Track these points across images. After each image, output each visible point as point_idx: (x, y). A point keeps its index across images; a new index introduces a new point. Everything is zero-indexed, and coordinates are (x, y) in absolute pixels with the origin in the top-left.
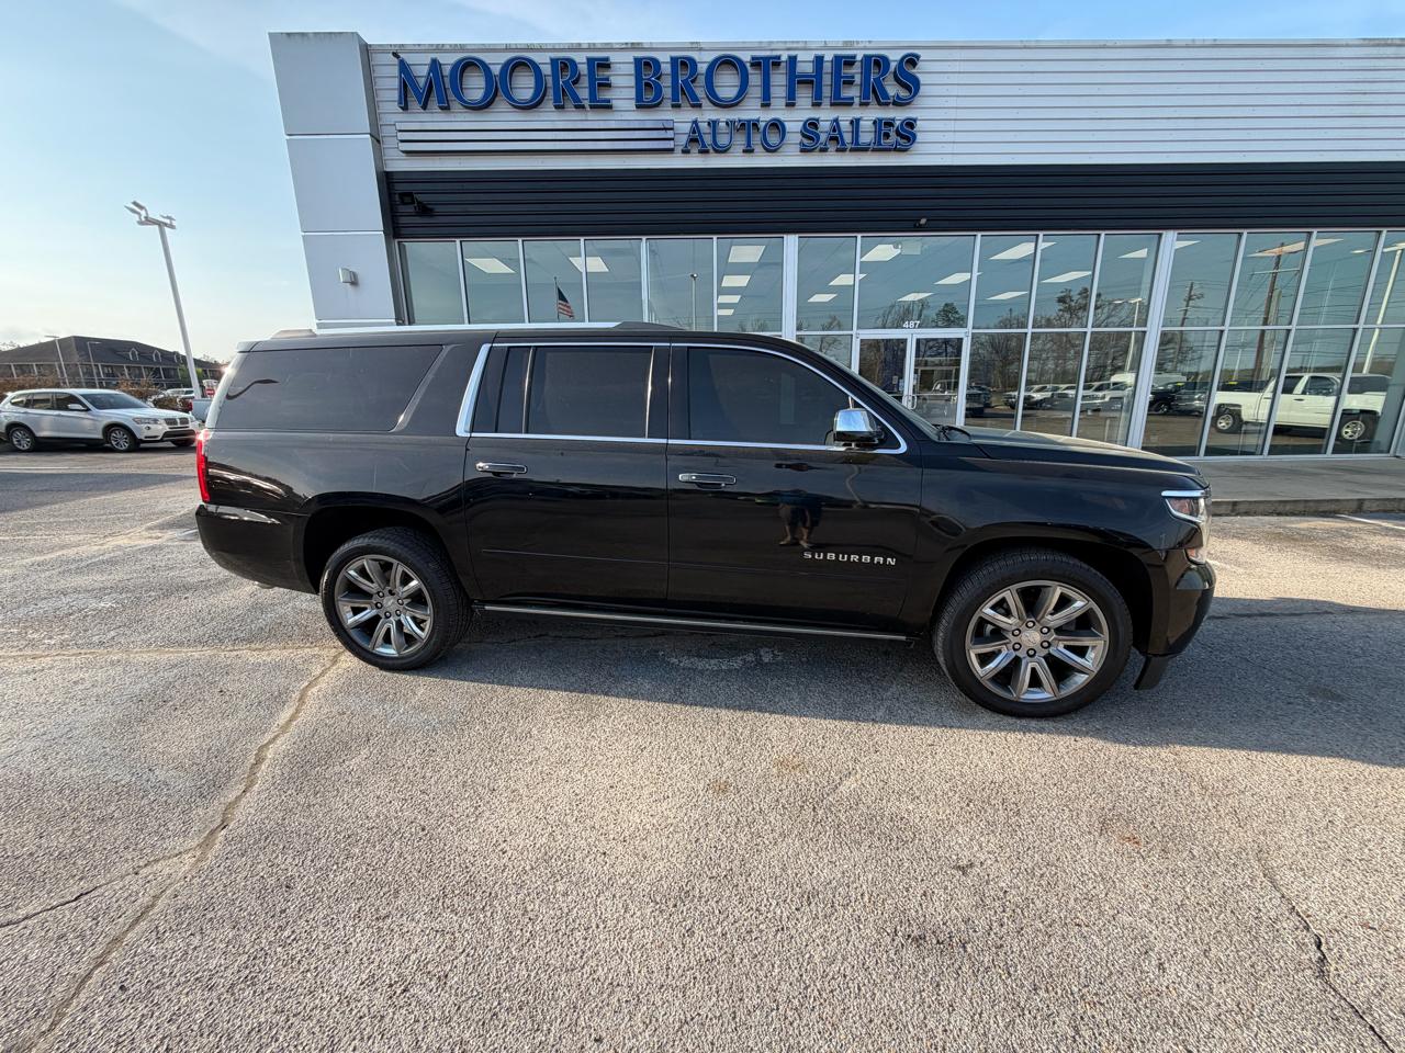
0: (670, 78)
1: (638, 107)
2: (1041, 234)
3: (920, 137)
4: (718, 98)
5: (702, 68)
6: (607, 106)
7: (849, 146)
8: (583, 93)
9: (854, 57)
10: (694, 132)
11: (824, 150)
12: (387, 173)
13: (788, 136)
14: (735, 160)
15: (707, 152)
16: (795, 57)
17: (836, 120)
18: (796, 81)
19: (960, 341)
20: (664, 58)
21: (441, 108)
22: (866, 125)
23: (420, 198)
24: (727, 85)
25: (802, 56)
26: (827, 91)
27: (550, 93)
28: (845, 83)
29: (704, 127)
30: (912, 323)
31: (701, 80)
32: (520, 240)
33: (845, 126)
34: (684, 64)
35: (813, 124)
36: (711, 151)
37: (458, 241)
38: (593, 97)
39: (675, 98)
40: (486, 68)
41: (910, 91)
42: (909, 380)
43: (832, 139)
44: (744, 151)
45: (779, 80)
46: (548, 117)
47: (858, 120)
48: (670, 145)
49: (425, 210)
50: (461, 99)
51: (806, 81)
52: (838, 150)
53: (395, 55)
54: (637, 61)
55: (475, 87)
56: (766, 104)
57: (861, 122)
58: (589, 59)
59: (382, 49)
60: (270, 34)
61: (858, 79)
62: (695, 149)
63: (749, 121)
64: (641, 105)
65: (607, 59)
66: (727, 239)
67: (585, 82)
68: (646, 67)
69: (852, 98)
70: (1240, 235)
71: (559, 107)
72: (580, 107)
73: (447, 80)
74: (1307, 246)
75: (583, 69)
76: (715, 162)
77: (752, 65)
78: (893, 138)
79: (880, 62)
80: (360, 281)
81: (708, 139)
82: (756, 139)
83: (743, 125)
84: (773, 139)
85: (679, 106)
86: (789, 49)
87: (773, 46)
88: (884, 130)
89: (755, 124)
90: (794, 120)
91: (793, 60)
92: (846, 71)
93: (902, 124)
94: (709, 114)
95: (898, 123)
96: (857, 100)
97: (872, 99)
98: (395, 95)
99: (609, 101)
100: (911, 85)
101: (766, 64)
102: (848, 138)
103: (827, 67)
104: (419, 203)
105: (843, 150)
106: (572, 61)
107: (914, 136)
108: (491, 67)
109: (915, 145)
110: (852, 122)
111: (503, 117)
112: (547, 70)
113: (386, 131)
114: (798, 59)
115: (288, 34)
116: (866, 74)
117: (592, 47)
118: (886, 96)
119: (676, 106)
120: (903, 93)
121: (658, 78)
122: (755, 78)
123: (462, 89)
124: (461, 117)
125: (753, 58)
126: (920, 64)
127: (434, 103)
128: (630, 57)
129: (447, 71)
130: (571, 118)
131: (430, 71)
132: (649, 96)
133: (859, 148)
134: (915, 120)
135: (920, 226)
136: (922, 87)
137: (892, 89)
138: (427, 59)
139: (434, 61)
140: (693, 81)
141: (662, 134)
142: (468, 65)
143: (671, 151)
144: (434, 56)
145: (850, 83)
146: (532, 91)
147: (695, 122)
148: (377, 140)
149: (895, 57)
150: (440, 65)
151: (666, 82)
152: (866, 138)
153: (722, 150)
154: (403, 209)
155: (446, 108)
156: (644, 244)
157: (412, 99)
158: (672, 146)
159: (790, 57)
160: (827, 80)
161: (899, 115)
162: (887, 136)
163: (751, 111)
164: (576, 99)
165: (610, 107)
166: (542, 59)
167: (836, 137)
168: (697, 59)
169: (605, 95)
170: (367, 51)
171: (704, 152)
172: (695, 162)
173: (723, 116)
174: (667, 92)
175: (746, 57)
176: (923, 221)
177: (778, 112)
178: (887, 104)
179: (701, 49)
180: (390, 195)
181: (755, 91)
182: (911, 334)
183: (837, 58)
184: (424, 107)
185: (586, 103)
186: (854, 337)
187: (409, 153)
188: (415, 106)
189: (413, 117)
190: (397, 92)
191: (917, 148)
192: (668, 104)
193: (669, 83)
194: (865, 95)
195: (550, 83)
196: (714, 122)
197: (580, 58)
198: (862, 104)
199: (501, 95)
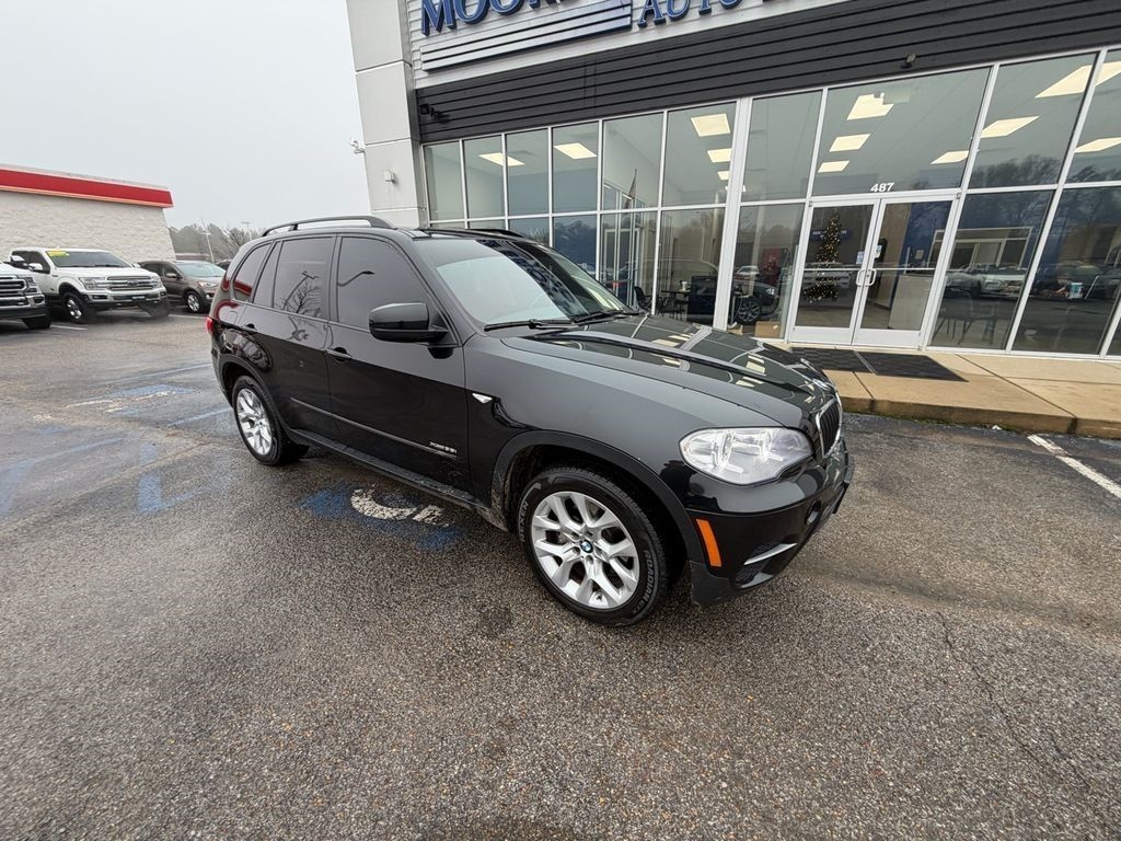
2: (1102, 50)
10: (650, 4)
12: (417, 90)
14: (692, 25)
15: (664, 21)
19: (947, 205)
23: (436, 108)
30: (883, 186)
32: (506, 134)
36: (667, 20)
37: (460, 140)
42: (870, 252)
44: (702, 13)
46: (527, 17)
48: (626, 22)
62: (650, 22)
66: (679, 112)
76: (671, 31)
80: (398, 179)
81: (664, 9)
104: (435, 112)
111: (493, 25)
113: (414, 56)
124: (464, 32)
130: (545, 13)
135: (909, 65)
141: (620, 12)
143: (628, 28)
148: (409, 66)
154: (425, 118)
156: (601, 127)
158: (629, 23)
171: (660, 23)
172: (653, 35)
176: (911, 59)
182: (879, 199)
186: (807, 206)
187: (430, 71)
188: (433, 31)
189: (432, 41)
190: (420, 22)
199: (492, 7)
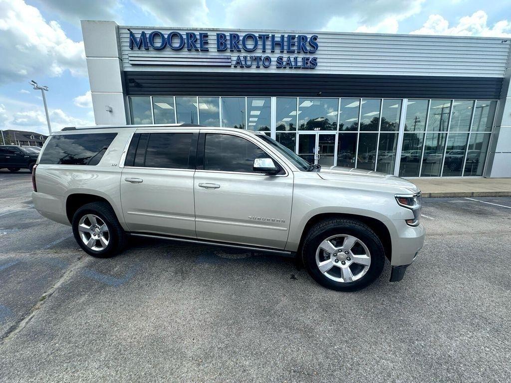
1: (218, 51)
2: (362, 98)
4: (246, 47)
5: (241, 38)
7: (294, 67)
8: (198, 46)
9: (295, 36)
10: (238, 60)
11: (285, 68)
13: (272, 62)
14: (253, 70)
15: (243, 67)
16: (274, 35)
17: (289, 57)
18: (275, 44)
19: (334, 136)
20: (227, 34)
22: (299, 59)
23: (137, 81)
24: (250, 45)
25: (276, 35)
27: (186, 46)
29: (242, 58)
30: (317, 129)
31: (241, 42)
32: (174, 97)
33: (292, 59)
34: (234, 37)
35: (280, 59)
36: (245, 66)
37: (151, 97)
38: (201, 47)
39: (231, 48)
40: (162, 35)
41: (314, 48)
42: (317, 149)
44: (257, 67)
45: (269, 43)
46: (185, 53)
47: (297, 58)
48: (230, 64)
50: (152, 45)
51: (278, 44)
52: (290, 68)
53: (128, 30)
54: (218, 35)
55: (158, 43)
56: (264, 52)
58: (200, 33)
59: (124, 28)
60: (81, 21)
61: (296, 44)
62: (239, 67)
63: (258, 57)
65: (207, 34)
66: (251, 98)
67: (199, 41)
68: (221, 37)
69: (295, 50)
70: (429, 100)
71: (189, 50)
72: (197, 50)
73: (148, 39)
74: (451, 104)
75: (198, 37)
76: (246, 71)
77: (259, 37)
78: (309, 64)
79: (303, 38)
80: (113, 110)
81: (243, 63)
82: (261, 63)
83: (256, 58)
84: (267, 63)
85: (233, 51)
86: (272, 33)
87: (267, 31)
88: (306, 61)
89: (260, 58)
90: (274, 59)
91: (273, 37)
92: (292, 41)
94: (243, 54)
95: (311, 59)
97: (301, 51)
99: (207, 48)
100: (315, 46)
101: (264, 38)
102: (293, 64)
103: (286, 39)
104: (137, 83)
105: (292, 68)
106: (194, 34)
107: (317, 64)
108: (164, 35)
110: (294, 58)
111: (168, 53)
112: (185, 37)
113: (124, 57)
115: (88, 21)
116: (299, 42)
117: (201, 30)
118: (306, 49)
119: (232, 51)
120: (312, 49)
121: (226, 41)
122: (260, 43)
123: (153, 42)
124: (152, 52)
126: (318, 39)
127: (143, 48)
128: (215, 33)
129: (148, 36)
130: (194, 54)
131: (142, 36)
132: (222, 47)
133: (297, 68)
134: (317, 58)
135: (319, 95)
136: (319, 47)
137: (308, 48)
138: (141, 32)
139: (143, 32)
140: (238, 42)
141: (227, 61)
142: (156, 34)
143: (230, 66)
145: (293, 45)
146: (179, 44)
147: (239, 56)
148: (121, 60)
149: (309, 36)
150: (145, 34)
151: (228, 42)
152: (299, 64)
153: (249, 67)
154: (130, 85)
155: (147, 49)
156: (220, 99)
157: (135, 45)
159: (272, 35)
160: (285, 44)
161: (311, 57)
162: (307, 63)
163: (258, 53)
164: (195, 47)
165: (208, 51)
166: (183, 33)
167: (289, 63)
168: (239, 35)
169: (206, 46)
170: (118, 28)
171: (242, 67)
172: (239, 70)
173: (249, 55)
174: (229, 46)
175: (257, 35)
177: (268, 54)
178: (307, 53)
179: (241, 32)
180: (126, 80)
181: (260, 47)
182: (317, 132)
183: (289, 36)
184: (139, 48)
185: (199, 49)
186: (297, 133)
187: (133, 65)
188: (136, 48)
189: (135, 52)
190: (128, 43)
191: (317, 68)
192: (229, 50)
193: (229, 43)
194: (299, 49)
195: (186, 42)
196: (246, 57)
197: (197, 33)
198: (298, 52)
199: (168, 45)
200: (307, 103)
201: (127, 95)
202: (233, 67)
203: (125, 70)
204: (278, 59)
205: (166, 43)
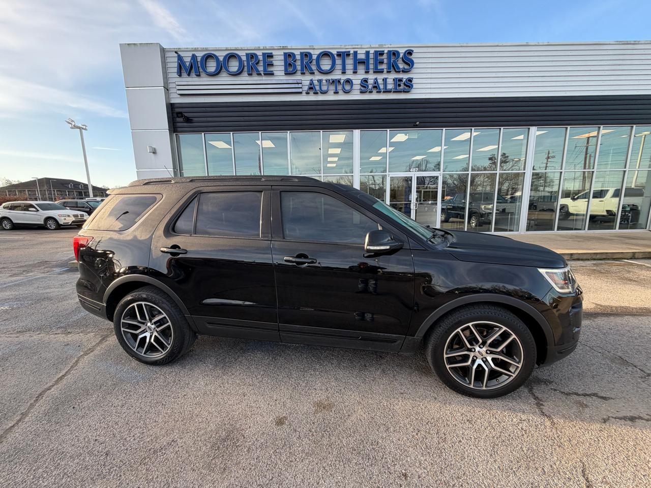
0: (300, 61)
1: (286, 74)
2: (473, 128)
3: (414, 86)
4: (321, 70)
5: (314, 57)
6: (272, 74)
7: (382, 90)
8: (261, 68)
9: (383, 51)
10: (311, 85)
11: (371, 92)
12: (171, 104)
13: (354, 86)
14: (330, 97)
15: (317, 93)
17: (376, 79)
18: (358, 62)
19: (437, 178)
20: (297, 53)
21: (197, 75)
22: (390, 81)
23: (186, 115)
24: (326, 64)
26: (371, 66)
27: (246, 69)
28: (379, 62)
29: (316, 83)
30: (414, 169)
31: (314, 62)
32: (231, 133)
33: (380, 81)
34: (306, 55)
35: (366, 81)
36: (319, 93)
37: (203, 133)
38: (265, 70)
39: (302, 70)
40: (217, 58)
41: (409, 65)
42: (414, 196)
43: (375, 87)
44: (334, 93)
45: (350, 62)
46: (245, 78)
47: (386, 79)
48: (300, 90)
49: (188, 120)
50: (205, 71)
51: (362, 62)
52: (377, 92)
53: (176, 52)
54: (285, 54)
55: (212, 66)
56: (344, 73)
57: (388, 80)
58: (263, 53)
59: (170, 51)
60: (120, 44)
61: (385, 61)
62: (311, 92)
63: (336, 80)
64: (287, 73)
65: (271, 53)
66: (327, 133)
67: (261, 63)
68: (289, 57)
69: (383, 69)
70: (567, 128)
71: (250, 75)
72: (259, 74)
74: (598, 133)
75: (261, 58)
76: (321, 98)
77: (337, 55)
78: (402, 87)
79: (395, 54)
80: (157, 152)
81: (317, 88)
82: (340, 88)
83: (333, 81)
84: (347, 87)
86: (354, 48)
87: (347, 47)
88: (398, 83)
89: (339, 81)
90: (357, 80)
92: (380, 58)
93: (406, 80)
94: (317, 77)
95: (404, 80)
96: (385, 70)
97: (392, 69)
98: (176, 70)
99: (272, 71)
100: (409, 63)
101: (343, 55)
102: (382, 87)
103: (371, 56)
104: (185, 117)
105: (380, 92)
106: (255, 55)
107: (412, 86)
108: (219, 57)
109: (412, 89)
110: (383, 80)
111: (224, 79)
112: (244, 58)
113: (171, 86)
114: (358, 52)
115: (129, 44)
116: (389, 58)
117: (265, 49)
118: (399, 68)
119: (303, 74)
120: (406, 67)
121: (295, 61)
122: (339, 61)
123: (206, 67)
124: (204, 79)
125: (338, 52)
126: (413, 54)
127: (193, 74)
128: (282, 52)
129: (199, 59)
130: (255, 79)
131: (192, 59)
132: (290, 69)
133: (387, 91)
134: (412, 78)
135: (417, 125)
136: (415, 64)
137: (401, 66)
138: (190, 54)
139: (194, 55)
140: (310, 63)
141: (297, 86)
142: (209, 57)
143: (301, 93)
144: (194, 53)
145: (382, 63)
146: (237, 68)
147: (312, 80)
148: (167, 89)
149: (402, 51)
150: (196, 57)
151: (298, 63)
152: (390, 87)
153: (324, 92)
154: (178, 119)
155: (199, 75)
156: (289, 135)
157: (183, 71)
158: (301, 91)
159: (354, 52)
160: (371, 61)
161: (405, 77)
162: (399, 85)
163: (337, 75)
164: (257, 70)
166: (242, 54)
167: (376, 86)
168: (313, 53)
169: (270, 69)
170: (163, 51)
171: (316, 93)
172: (312, 98)
173: (324, 78)
174: (299, 68)
175: (334, 52)
176: (418, 123)
177: (349, 75)
178: (399, 72)
179: (314, 49)
180: (172, 114)
181: (339, 67)
182: (414, 174)
183: (376, 52)
184: (189, 75)
185: (262, 73)
186: (387, 176)
187: (181, 95)
188: (184, 74)
189: (184, 79)
190: (176, 69)
191: (413, 91)
192: (299, 73)
193: (300, 64)
194: (389, 68)
195: (246, 64)
196: (320, 80)
197: (259, 53)
198: (388, 72)
199: (223, 70)
200: (401, 137)
201: (174, 132)
202: (304, 93)
203: (172, 102)
204: (361, 81)
205: (221, 66)
